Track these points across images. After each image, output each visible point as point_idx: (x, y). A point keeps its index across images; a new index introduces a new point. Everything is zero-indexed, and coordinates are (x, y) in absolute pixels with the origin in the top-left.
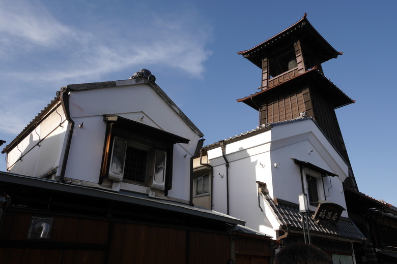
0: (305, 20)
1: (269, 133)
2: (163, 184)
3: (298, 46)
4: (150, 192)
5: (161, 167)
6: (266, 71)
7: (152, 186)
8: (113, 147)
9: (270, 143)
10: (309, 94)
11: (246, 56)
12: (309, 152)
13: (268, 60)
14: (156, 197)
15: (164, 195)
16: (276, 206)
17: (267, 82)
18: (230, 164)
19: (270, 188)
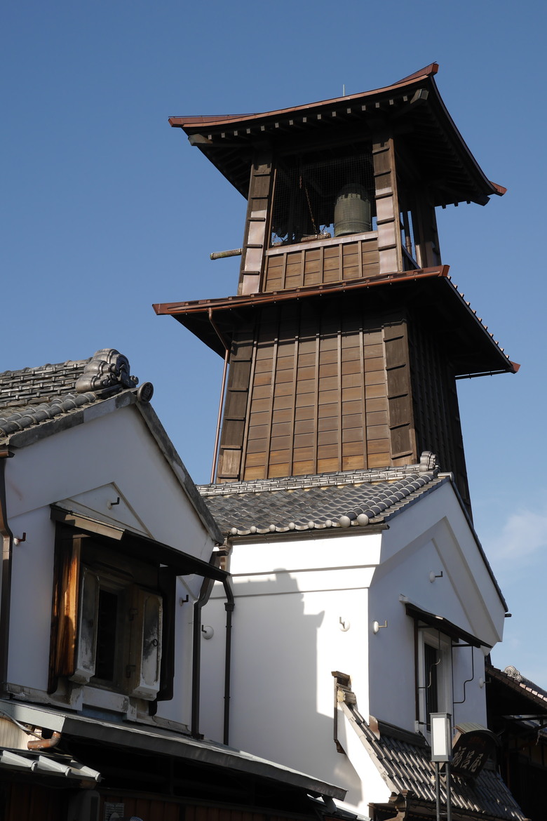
0: (428, 83)
1: (374, 541)
2: (156, 687)
3: (385, 157)
4: (129, 706)
5: (153, 642)
6: (262, 214)
7: (135, 691)
8: (82, 598)
9: (374, 569)
10: (404, 342)
11: (199, 138)
12: (432, 576)
13: (271, 174)
14: (140, 721)
15: (147, 712)
16: (376, 740)
17: (264, 257)
18: (237, 601)
19: (361, 688)
